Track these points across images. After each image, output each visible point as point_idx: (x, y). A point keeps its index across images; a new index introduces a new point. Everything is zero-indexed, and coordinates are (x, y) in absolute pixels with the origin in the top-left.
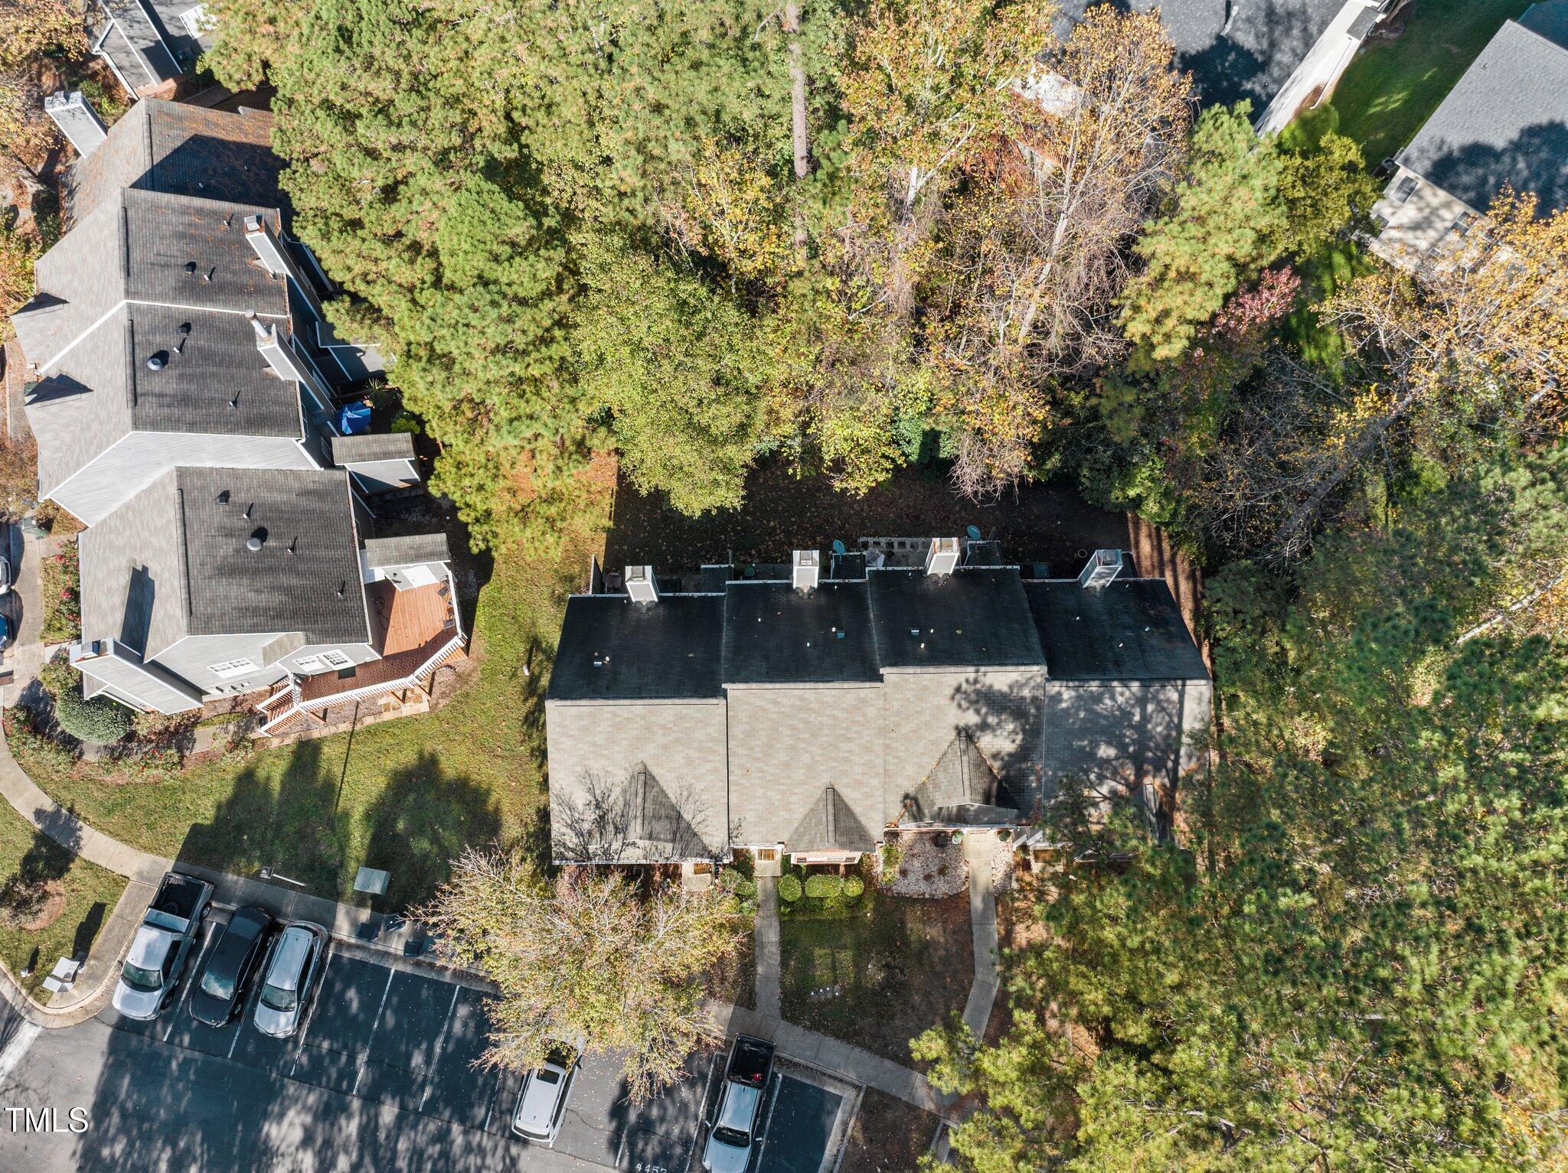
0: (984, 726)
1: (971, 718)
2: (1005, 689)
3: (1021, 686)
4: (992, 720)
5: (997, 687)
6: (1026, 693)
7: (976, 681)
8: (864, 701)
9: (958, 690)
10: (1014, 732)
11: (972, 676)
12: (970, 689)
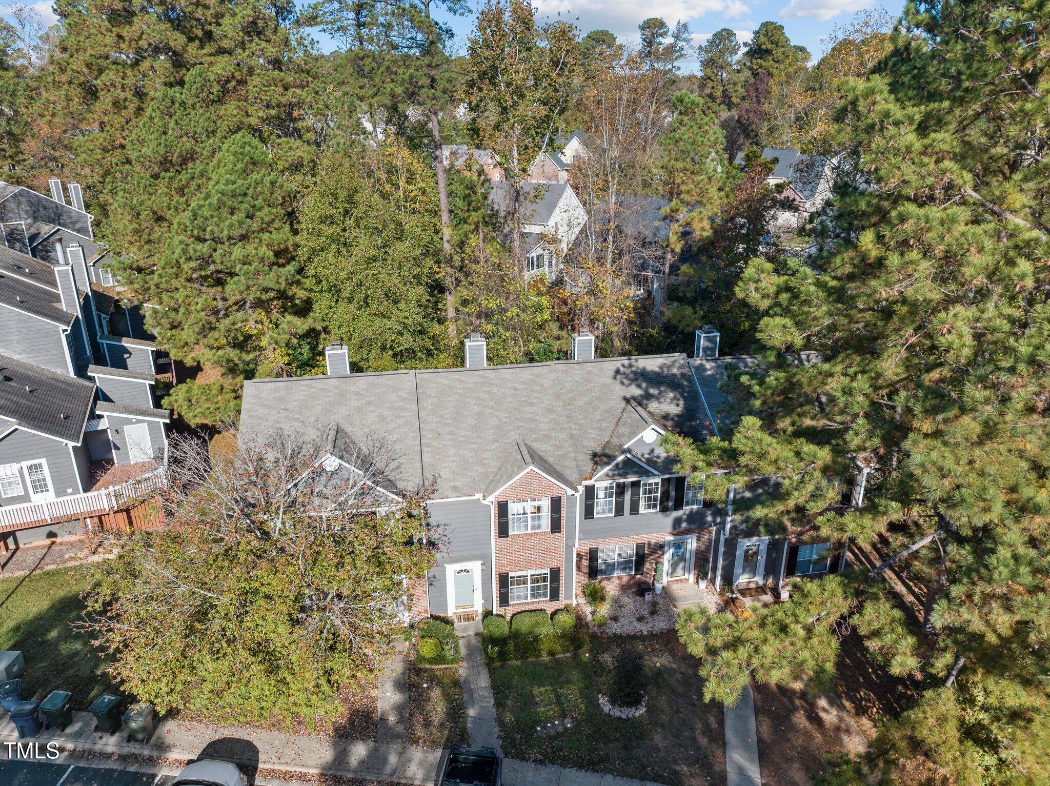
0: (648, 396)
1: (635, 391)
2: (657, 369)
3: (669, 367)
4: (652, 391)
5: (649, 368)
6: (674, 371)
7: (630, 366)
8: (539, 375)
9: (618, 372)
10: (675, 398)
11: (626, 362)
12: (628, 371)
